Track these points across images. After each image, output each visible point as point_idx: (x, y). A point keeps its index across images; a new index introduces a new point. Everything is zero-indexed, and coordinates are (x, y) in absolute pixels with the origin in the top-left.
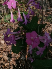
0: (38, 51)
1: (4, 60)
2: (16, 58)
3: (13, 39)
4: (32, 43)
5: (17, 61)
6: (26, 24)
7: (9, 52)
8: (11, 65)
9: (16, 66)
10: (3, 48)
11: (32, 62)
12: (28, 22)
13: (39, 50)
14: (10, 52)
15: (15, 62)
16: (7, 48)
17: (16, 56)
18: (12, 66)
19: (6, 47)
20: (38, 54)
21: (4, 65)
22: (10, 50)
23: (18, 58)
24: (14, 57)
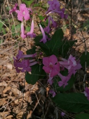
0: (60, 82)
1: (13, 95)
2: (32, 91)
3: (26, 64)
4: (51, 71)
5: (32, 96)
6: (44, 42)
7: (21, 83)
8: (24, 102)
9: (32, 103)
10: (10, 76)
11: (53, 96)
12: (47, 39)
13: (61, 80)
14: (22, 81)
15: (30, 98)
16: (17, 75)
17: (31, 88)
18: (26, 103)
19: (15, 74)
20: (60, 85)
21: (13, 102)
22: (22, 79)
23: (34, 92)
24: (28, 90)
